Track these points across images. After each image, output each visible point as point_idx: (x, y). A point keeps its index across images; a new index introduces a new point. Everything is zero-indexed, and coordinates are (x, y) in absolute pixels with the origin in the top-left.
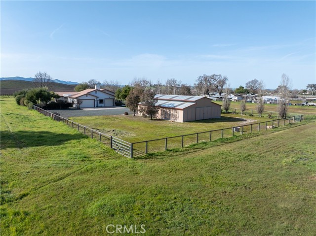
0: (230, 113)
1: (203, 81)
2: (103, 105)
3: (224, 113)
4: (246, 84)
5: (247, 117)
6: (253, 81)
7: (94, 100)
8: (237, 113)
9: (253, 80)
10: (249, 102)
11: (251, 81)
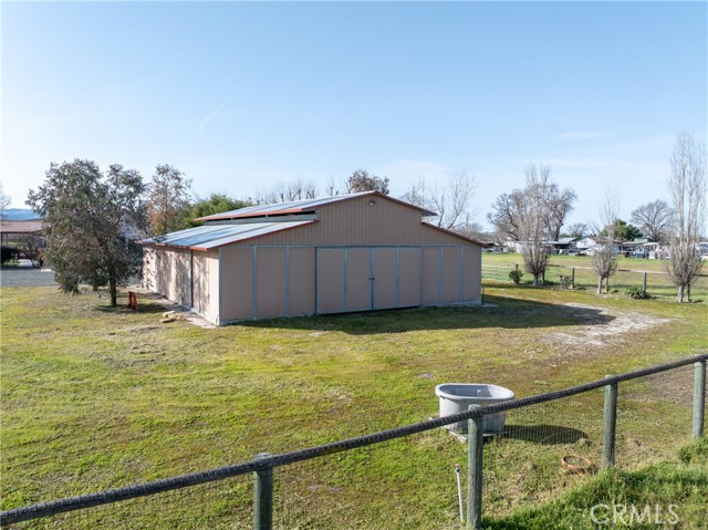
0: (552, 284)
1: (511, 208)
3: (528, 285)
4: (633, 214)
5: (620, 303)
6: (651, 206)
8: (582, 288)
9: (653, 201)
10: (639, 256)
11: (646, 204)
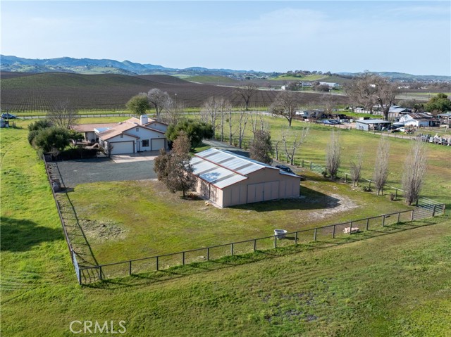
0: (339, 179)
2: (148, 148)
3: (328, 179)
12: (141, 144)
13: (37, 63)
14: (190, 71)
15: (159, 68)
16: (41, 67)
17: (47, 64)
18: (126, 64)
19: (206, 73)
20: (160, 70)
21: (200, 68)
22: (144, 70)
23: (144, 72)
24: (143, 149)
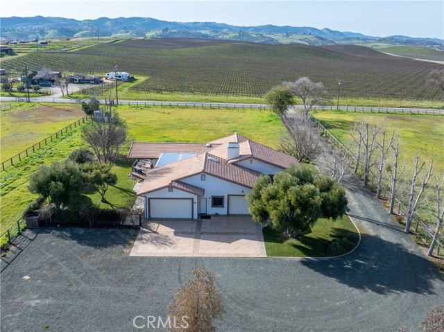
2: (222, 211)
7: (192, 199)
12: (210, 202)
13: (242, 31)
14: (391, 40)
15: (358, 37)
16: (244, 34)
17: (251, 31)
18: (325, 31)
19: (410, 41)
20: (358, 39)
21: (403, 37)
22: (342, 37)
23: (342, 40)
24: (212, 211)
